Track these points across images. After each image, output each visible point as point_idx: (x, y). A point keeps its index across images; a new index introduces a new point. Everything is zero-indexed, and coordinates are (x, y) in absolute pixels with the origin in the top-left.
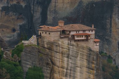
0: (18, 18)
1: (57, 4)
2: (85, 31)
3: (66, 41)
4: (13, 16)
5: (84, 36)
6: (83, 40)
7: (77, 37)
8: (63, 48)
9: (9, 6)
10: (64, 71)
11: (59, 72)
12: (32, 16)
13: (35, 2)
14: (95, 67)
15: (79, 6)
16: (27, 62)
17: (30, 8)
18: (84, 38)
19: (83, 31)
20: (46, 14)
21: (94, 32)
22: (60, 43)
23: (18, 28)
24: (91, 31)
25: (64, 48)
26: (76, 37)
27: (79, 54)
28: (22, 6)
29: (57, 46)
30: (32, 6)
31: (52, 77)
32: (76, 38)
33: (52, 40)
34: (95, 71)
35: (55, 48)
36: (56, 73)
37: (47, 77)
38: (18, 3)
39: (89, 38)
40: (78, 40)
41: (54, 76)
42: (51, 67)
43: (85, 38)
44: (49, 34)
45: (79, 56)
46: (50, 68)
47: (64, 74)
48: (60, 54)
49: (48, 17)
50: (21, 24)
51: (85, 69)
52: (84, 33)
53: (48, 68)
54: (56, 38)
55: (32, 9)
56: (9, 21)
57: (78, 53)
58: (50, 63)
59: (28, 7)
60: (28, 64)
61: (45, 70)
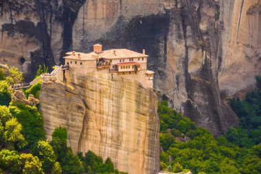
0: (28, 42)
1: (86, 21)
2: (132, 59)
3: (105, 75)
4: (20, 38)
5: (131, 67)
6: (130, 72)
7: (121, 68)
8: (101, 84)
9: (14, 23)
10: (103, 118)
11: (96, 120)
12: (49, 39)
13: (53, 18)
14: (148, 111)
15: (118, 22)
16: (49, 106)
17: (46, 26)
18: (131, 69)
19: (130, 59)
20: (70, 36)
21: (145, 61)
22: (97, 77)
23: (29, 56)
24: (141, 59)
25: (103, 85)
26: (119, 68)
27: (125, 92)
28: (33, 24)
29: (92, 81)
30: (49, 24)
31: (86, 127)
32: (120, 70)
33: (85, 72)
34: (148, 118)
35: (89, 84)
36: (91, 121)
37: (78, 127)
38: (27, 18)
39: (139, 69)
40: (123, 73)
41: (89, 126)
42: (84, 112)
43: (133, 70)
44: (81, 64)
45: (125, 96)
46: (82, 113)
47: (103, 122)
48: (98, 94)
49: (74, 39)
50: (33, 50)
51: (133, 115)
52: (131, 61)
53: (80, 114)
54: (91, 70)
55: (49, 28)
56: (15, 46)
57: (123, 91)
58: (83, 106)
59: (42, 25)
60: (50, 109)
61: (76, 117)
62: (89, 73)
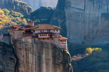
2: (50, 30)
5: (47, 35)
6: (48, 38)
7: (40, 36)
8: (26, 45)
11: (24, 67)
14: (62, 63)
21: (59, 32)
22: (23, 40)
24: (56, 31)
27: (44, 51)
29: (20, 43)
31: (17, 71)
34: (62, 67)
36: (21, 67)
37: (11, 70)
39: (53, 37)
40: (43, 39)
41: (19, 70)
42: (16, 61)
46: (14, 62)
47: (29, 68)
52: (49, 32)
53: (12, 63)
58: (14, 58)
61: (10, 65)
62: (18, 38)
